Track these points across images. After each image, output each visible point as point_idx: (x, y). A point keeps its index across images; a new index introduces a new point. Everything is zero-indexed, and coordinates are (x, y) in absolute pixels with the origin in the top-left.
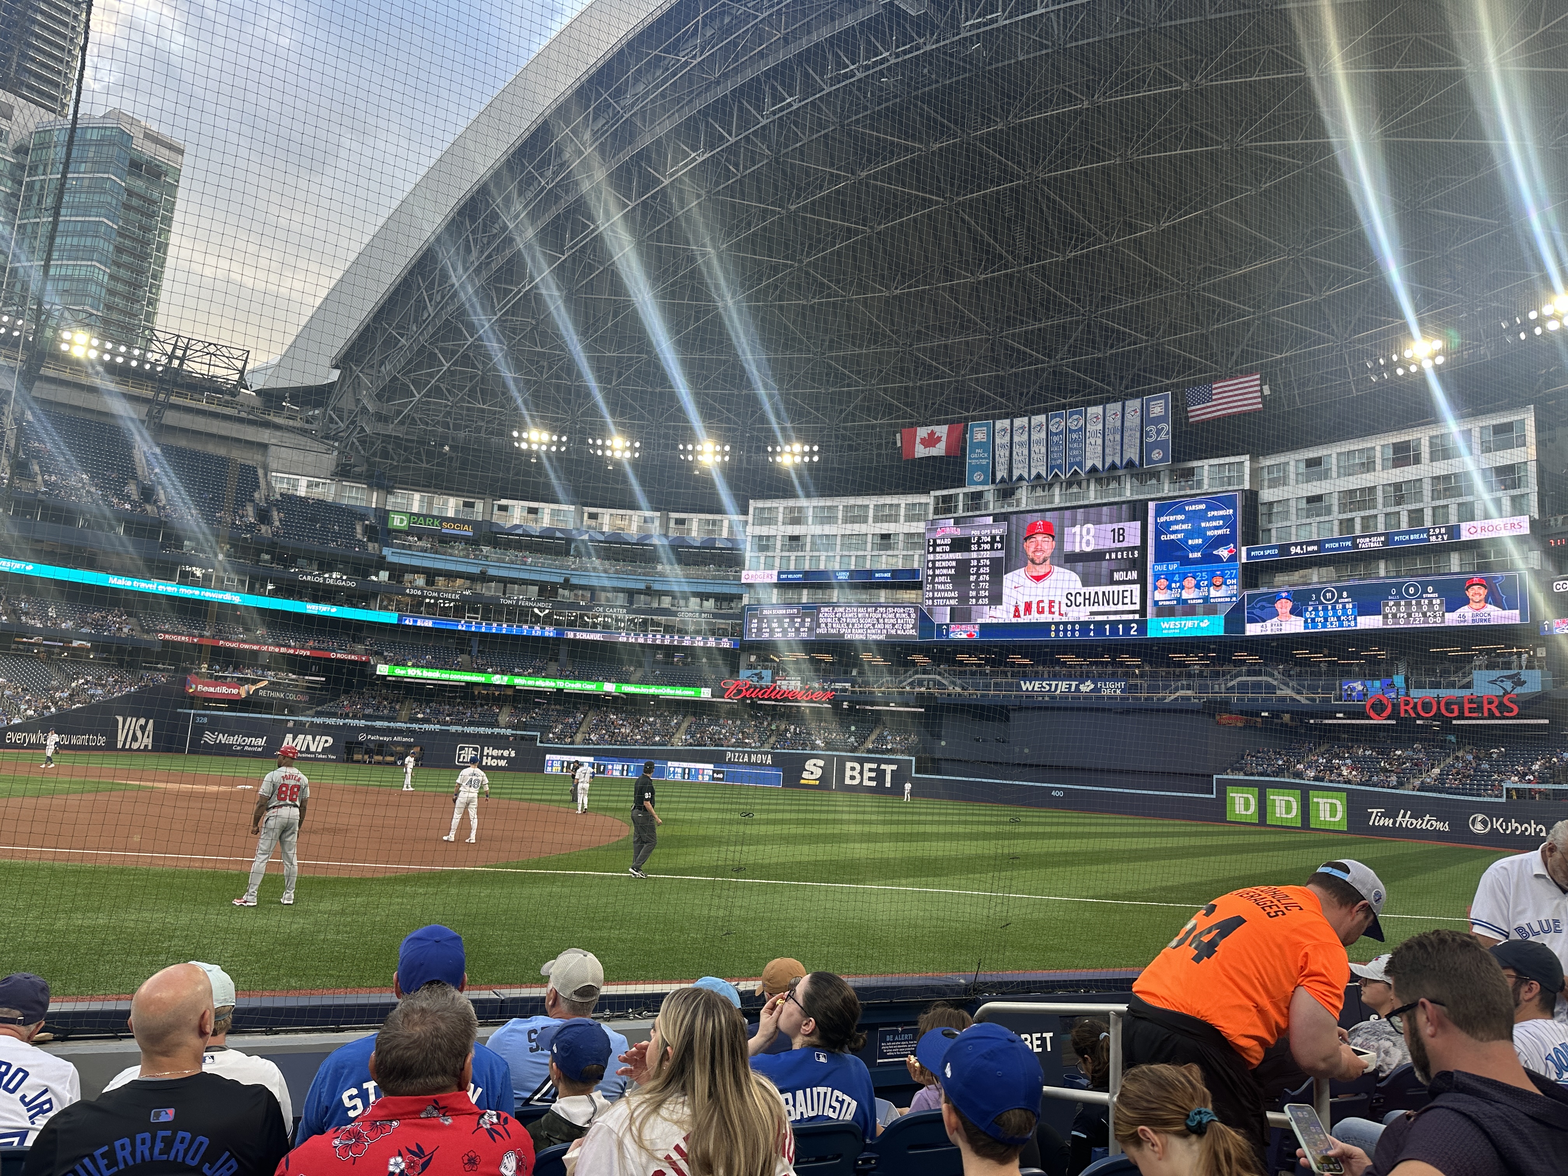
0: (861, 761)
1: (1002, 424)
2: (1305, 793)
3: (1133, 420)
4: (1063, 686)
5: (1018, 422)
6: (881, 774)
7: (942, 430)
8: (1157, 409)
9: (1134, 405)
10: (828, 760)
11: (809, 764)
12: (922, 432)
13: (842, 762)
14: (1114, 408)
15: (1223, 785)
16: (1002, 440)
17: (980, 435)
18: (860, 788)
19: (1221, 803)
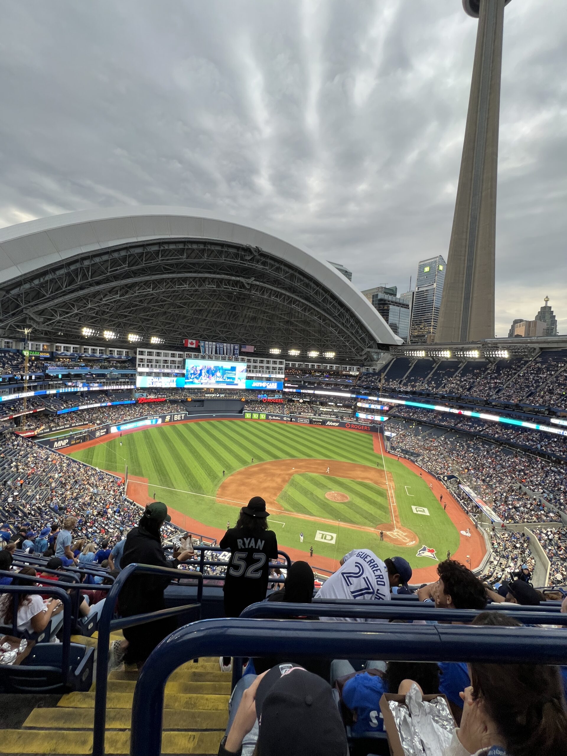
0: (178, 415)
1: (207, 342)
2: (259, 414)
3: (232, 348)
4: (214, 395)
5: (210, 343)
6: (181, 416)
7: (194, 341)
8: (236, 347)
9: (232, 345)
10: (171, 415)
11: (167, 417)
12: (190, 341)
13: (174, 415)
14: (229, 345)
15: (245, 413)
16: (207, 346)
17: (202, 344)
18: (178, 420)
19: (244, 416)
